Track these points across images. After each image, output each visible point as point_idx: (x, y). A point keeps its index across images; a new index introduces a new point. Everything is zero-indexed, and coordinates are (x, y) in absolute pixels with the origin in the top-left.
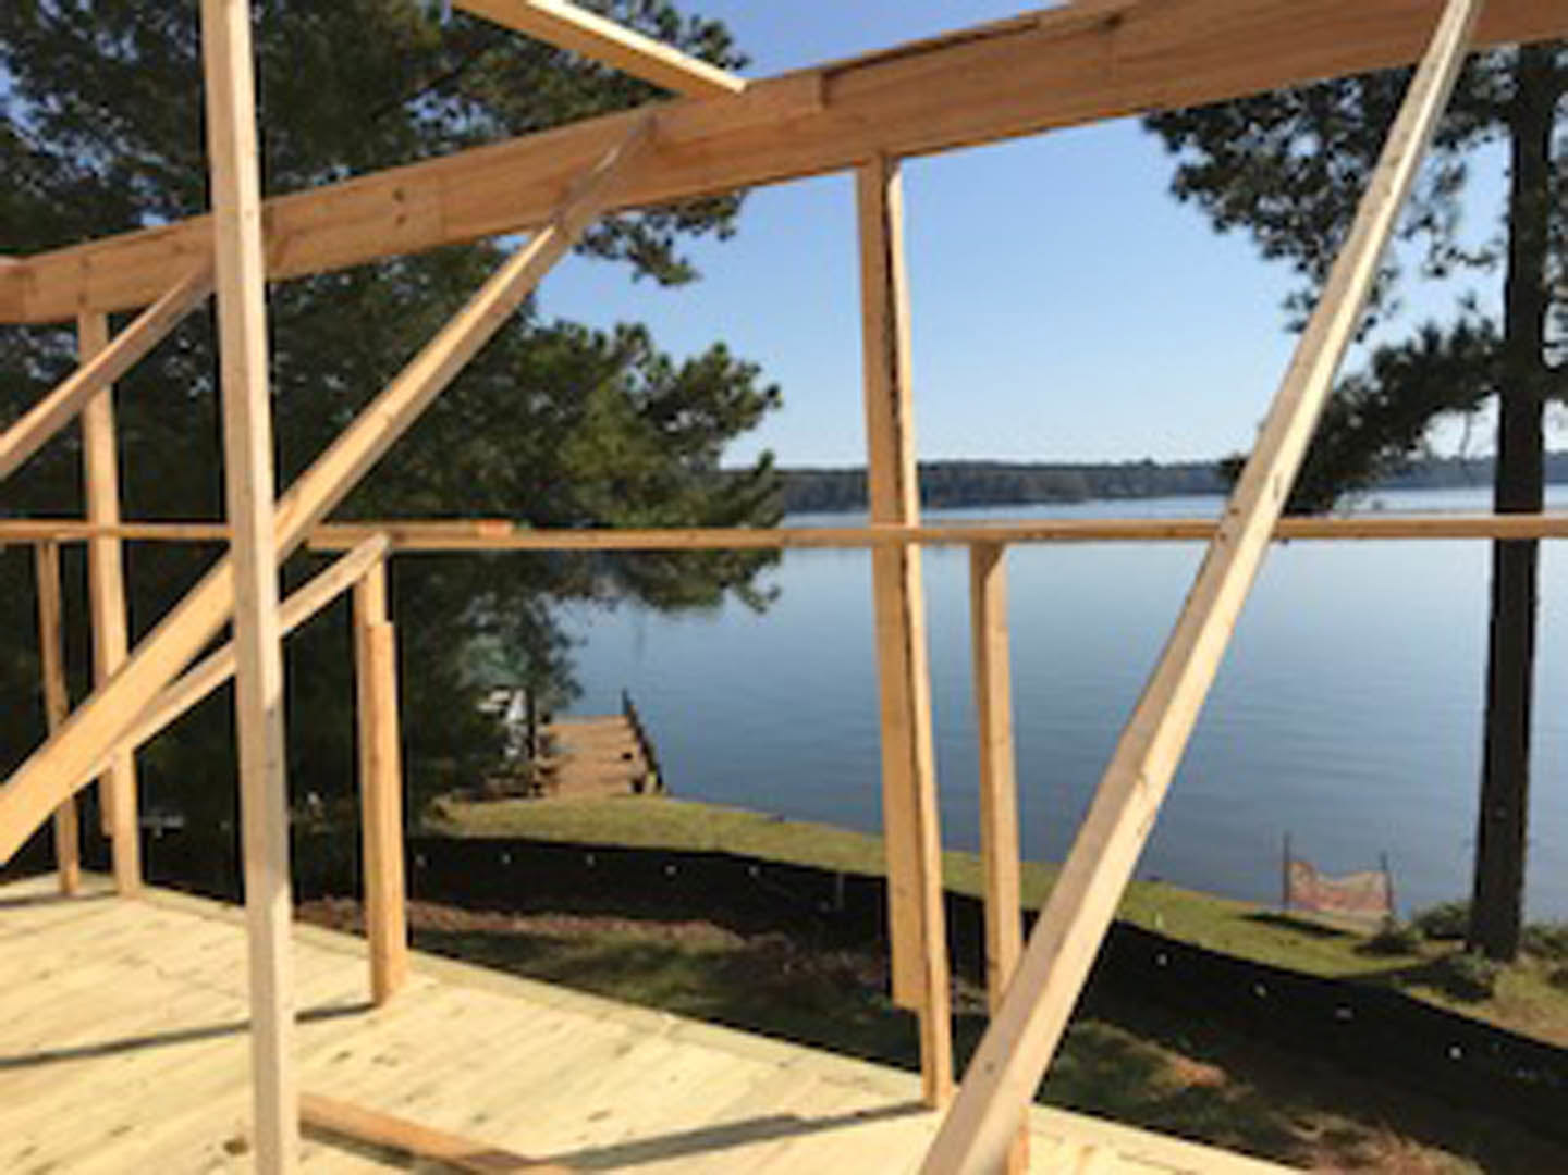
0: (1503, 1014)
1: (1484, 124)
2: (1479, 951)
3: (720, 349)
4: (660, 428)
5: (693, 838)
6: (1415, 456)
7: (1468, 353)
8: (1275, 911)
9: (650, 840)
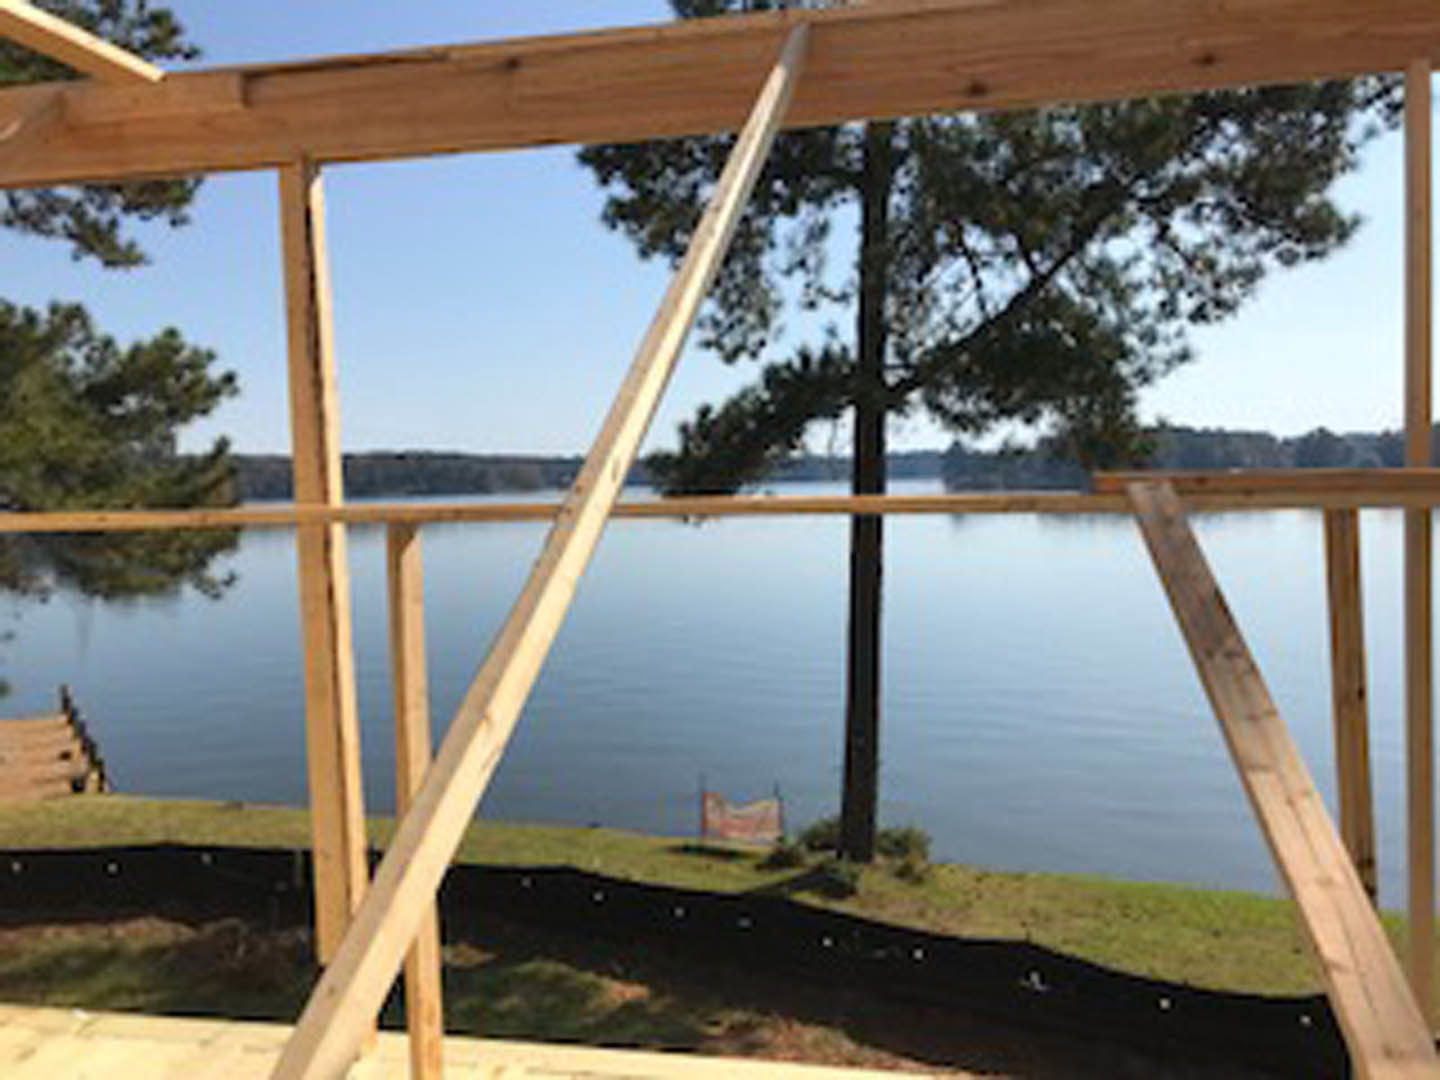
0: (863, 906)
1: (842, 188)
2: (846, 855)
3: (172, 333)
4: (103, 411)
5: (139, 833)
6: (795, 454)
7: (831, 371)
8: (693, 841)
9: (91, 840)
